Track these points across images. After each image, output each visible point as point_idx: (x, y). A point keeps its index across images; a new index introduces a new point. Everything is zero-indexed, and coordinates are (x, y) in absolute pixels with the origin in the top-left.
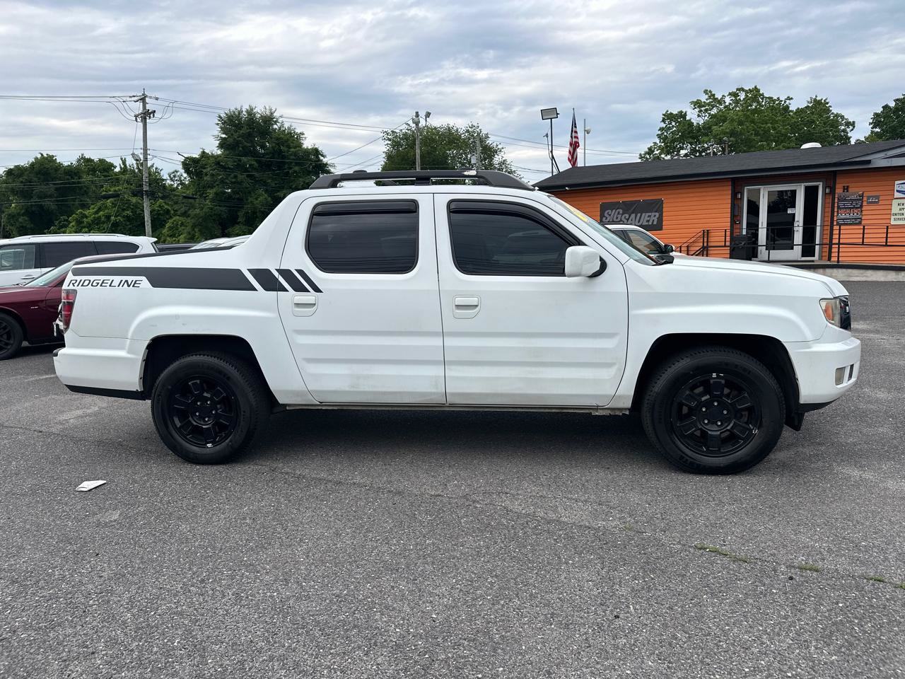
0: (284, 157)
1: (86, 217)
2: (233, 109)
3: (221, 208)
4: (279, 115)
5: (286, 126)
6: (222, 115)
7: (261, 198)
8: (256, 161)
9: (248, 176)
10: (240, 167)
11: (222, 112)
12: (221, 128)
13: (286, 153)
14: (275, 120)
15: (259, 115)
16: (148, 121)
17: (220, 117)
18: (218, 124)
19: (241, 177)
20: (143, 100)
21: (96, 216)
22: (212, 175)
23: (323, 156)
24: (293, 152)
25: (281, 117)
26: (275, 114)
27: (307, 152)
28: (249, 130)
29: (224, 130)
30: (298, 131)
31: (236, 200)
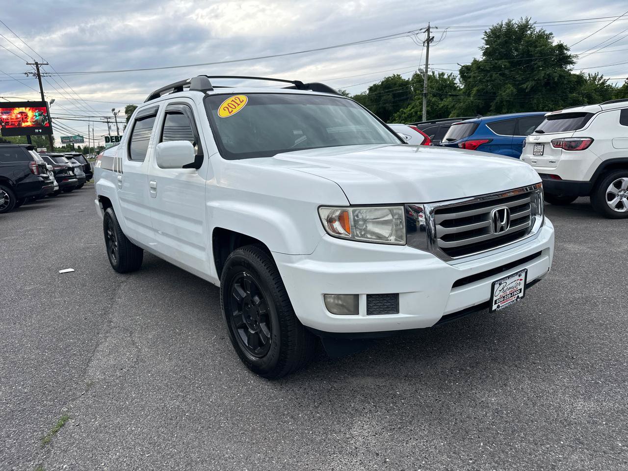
0: (531, 56)
1: (405, 113)
2: (495, 25)
3: (479, 101)
4: (533, 22)
5: (537, 30)
6: (487, 31)
7: (508, 91)
8: (509, 62)
9: (500, 74)
10: (496, 68)
11: (487, 28)
12: (486, 40)
13: (532, 53)
14: (529, 26)
15: (517, 26)
16: (430, 44)
17: (486, 32)
18: (483, 39)
19: (495, 75)
20: (428, 30)
21: (410, 112)
22: (474, 77)
23: (567, 50)
24: (538, 50)
25: (535, 23)
26: (529, 22)
27: (553, 49)
28: (505, 39)
29: (487, 42)
30: (547, 32)
31: (492, 94)
